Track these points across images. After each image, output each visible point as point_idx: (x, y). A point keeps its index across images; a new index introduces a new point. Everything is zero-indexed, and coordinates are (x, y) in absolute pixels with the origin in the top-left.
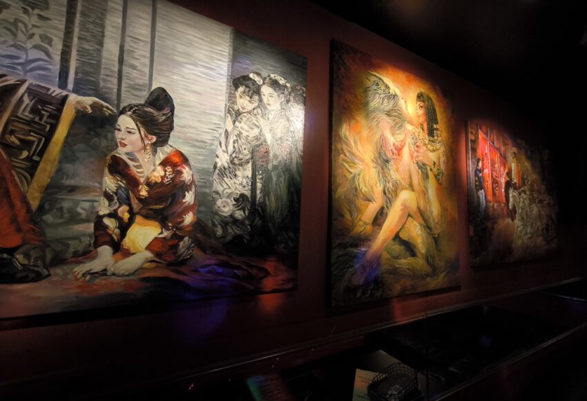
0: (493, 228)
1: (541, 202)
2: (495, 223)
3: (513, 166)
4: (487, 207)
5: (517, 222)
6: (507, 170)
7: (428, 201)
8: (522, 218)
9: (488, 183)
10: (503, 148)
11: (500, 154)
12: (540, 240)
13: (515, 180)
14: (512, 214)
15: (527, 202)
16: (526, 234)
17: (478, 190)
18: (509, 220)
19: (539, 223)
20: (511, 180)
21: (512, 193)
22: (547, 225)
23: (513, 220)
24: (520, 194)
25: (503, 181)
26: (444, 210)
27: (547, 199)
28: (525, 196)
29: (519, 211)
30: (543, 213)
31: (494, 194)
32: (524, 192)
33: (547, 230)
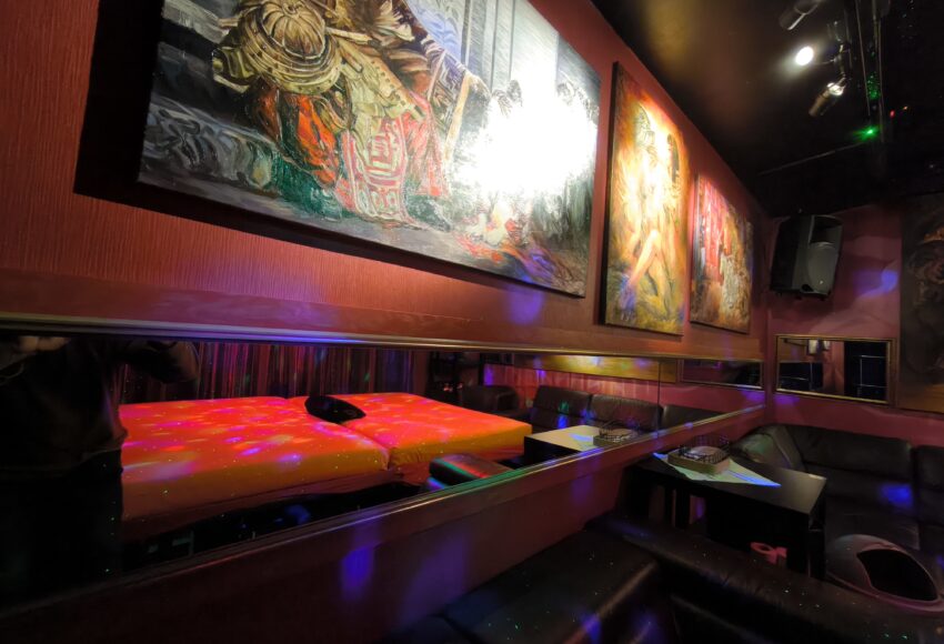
0: (708, 289)
1: (741, 274)
3: (725, 230)
4: (705, 267)
5: (724, 289)
6: (721, 234)
7: (668, 246)
8: (728, 287)
9: (708, 243)
10: (720, 210)
11: (717, 215)
12: (737, 312)
13: (726, 246)
14: (721, 279)
15: (732, 271)
16: (729, 302)
17: (700, 247)
18: (719, 284)
20: (723, 244)
21: (723, 258)
23: (721, 285)
24: (728, 261)
25: (718, 243)
26: (678, 258)
27: (746, 273)
28: (731, 265)
29: (726, 278)
30: (742, 286)
31: (711, 255)
32: (731, 259)
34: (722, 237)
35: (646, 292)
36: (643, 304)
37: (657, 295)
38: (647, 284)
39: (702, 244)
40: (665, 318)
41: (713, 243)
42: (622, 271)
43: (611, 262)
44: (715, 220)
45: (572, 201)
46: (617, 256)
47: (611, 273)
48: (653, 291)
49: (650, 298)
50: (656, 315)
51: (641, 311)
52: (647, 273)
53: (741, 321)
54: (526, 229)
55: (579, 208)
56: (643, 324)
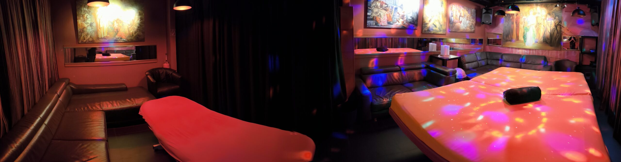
0: (455, 25)
1: (470, 20)
2: (455, 24)
3: (462, 12)
4: (453, 21)
5: (462, 24)
6: (460, 13)
8: (464, 23)
9: (454, 16)
10: (459, 9)
11: (459, 10)
12: (468, 28)
13: (462, 15)
14: (461, 22)
15: (465, 20)
16: (464, 27)
17: (451, 17)
18: (459, 23)
19: (468, 25)
20: (461, 15)
21: (461, 18)
22: (471, 26)
23: (460, 23)
24: (463, 18)
25: (459, 15)
26: (444, 20)
27: (472, 20)
28: (465, 19)
30: (470, 23)
31: (456, 18)
32: (465, 18)
33: (471, 27)
34: (461, 14)
35: (433, 27)
36: (432, 29)
37: (436, 27)
38: (433, 26)
39: (452, 16)
40: (439, 31)
41: (456, 16)
42: (426, 24)
43: (423, 24)
44: (457, 11)
45: (414, 16)
46: (425, 22)
47: (423, 25)
48: (435, 27)
49: (434, 28)
50: (436, 31)
51: (431, 30)
52: (433, 24)
53: (470, 30)
54: (405, 22)
55: (415, 17)
56: (432, 32)
